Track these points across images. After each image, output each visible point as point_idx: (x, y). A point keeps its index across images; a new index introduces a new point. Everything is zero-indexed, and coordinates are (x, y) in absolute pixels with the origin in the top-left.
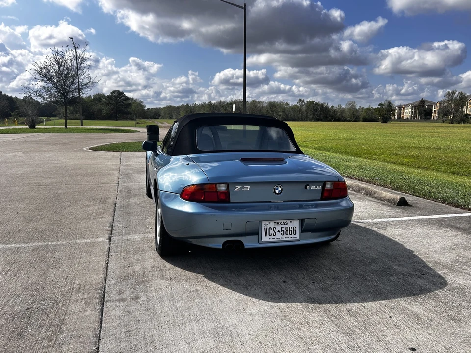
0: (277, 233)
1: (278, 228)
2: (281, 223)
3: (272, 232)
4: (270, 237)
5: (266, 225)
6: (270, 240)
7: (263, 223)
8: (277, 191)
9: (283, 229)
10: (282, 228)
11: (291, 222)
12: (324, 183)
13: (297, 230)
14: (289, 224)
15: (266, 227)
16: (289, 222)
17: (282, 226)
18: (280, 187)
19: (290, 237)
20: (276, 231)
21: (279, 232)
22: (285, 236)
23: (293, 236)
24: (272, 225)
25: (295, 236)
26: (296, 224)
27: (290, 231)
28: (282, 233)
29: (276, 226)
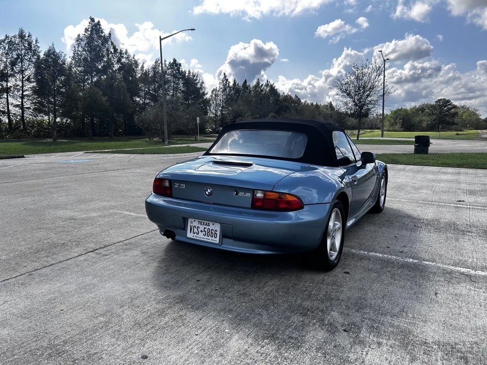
0: (200, 232)
1: (202, 228)
2: (204, 224)
3: (196, 230)
4: (194, 235)
5: (192, 222)
6: (193, 237)
7: (190, 220)
8: (207, 193)
9: (206, 230)
10: (204, 228)
11: (213, 224)
12: (253, 191)
13: (218, 233)
14: (211, 227)
15: (191, 225)
16: (211, 224)
17: (206, 227)
18: (209, 189)
19: (210, 239)
20: (200, 230)
21: (202, 231)
22: (206, 237)
23: (213, 238)
24: (196, 224)
25: (215, 239)
26: (217, 227)
27: (211, 233)
28: (204, 233)
29: (199, 226)
